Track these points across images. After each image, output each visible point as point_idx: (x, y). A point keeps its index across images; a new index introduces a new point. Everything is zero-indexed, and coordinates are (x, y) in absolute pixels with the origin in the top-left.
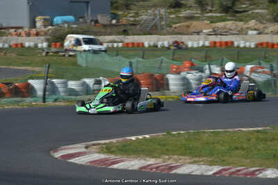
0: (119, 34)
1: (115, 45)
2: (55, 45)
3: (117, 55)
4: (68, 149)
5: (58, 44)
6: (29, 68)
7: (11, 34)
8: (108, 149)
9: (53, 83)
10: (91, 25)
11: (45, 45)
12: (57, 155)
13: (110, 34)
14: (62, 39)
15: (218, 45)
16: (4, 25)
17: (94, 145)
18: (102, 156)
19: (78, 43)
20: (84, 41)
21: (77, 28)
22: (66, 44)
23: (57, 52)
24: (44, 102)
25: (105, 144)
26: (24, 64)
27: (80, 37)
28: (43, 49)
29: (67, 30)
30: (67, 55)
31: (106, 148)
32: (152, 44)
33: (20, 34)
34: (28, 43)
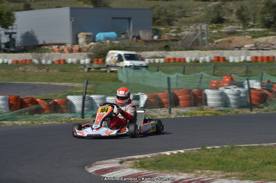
0: (160, 49)
1: (157, 60)
2: (98, 61)
3: (158, 71)
4: (103, 164)
5: (100, 60)
6: (70, 84)
7: (53, 50)
8: (142, 164)
9: (91, 99)
10: (132, 40)
11: (87, 61)
12: (92, 170)
13: (152, 50)
14: (104, 55)
15: (259, 59)
16: (47, 42)
17: (129, 160)
18: (136, 171)
19: (120, 58)
20: (126, 57)
21: (119, 44)
22: (108, 60)
23: (99, 68)
24: (83, 118)
25: (139, 159)
26: (65, 81)
27: (122, 53)
28: (85, 65)
29: (109, 46)
30: (108, 71)
31: (140, 163)
32: (193, 59)
33: (63, 50)
34: (71, 59)
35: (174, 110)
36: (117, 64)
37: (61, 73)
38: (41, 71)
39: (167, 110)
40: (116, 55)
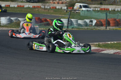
0: (98, 4)
1: (96, 9)
3: (98, 12)
5: (71, 8)
7: (51, 3)
8: (99, 46)
11: (65, 8)
14: (73, 5)
17: (92, 44)
18: (97, 48)
19: (81, 7)
20: (83, 6)
21: (80, 1)
22: (75, 7)
23: (71, 11)
28: (65, 10)
29: (75, 2)
30: (75, 12)
32: (113, 9)
33: (55, 3)
34: (58, 7)
35: (108, 27)
36: (79, 9)
37: (54, 12)
38: (45, 11)
39: (105, 27)
40: (79, 5)
